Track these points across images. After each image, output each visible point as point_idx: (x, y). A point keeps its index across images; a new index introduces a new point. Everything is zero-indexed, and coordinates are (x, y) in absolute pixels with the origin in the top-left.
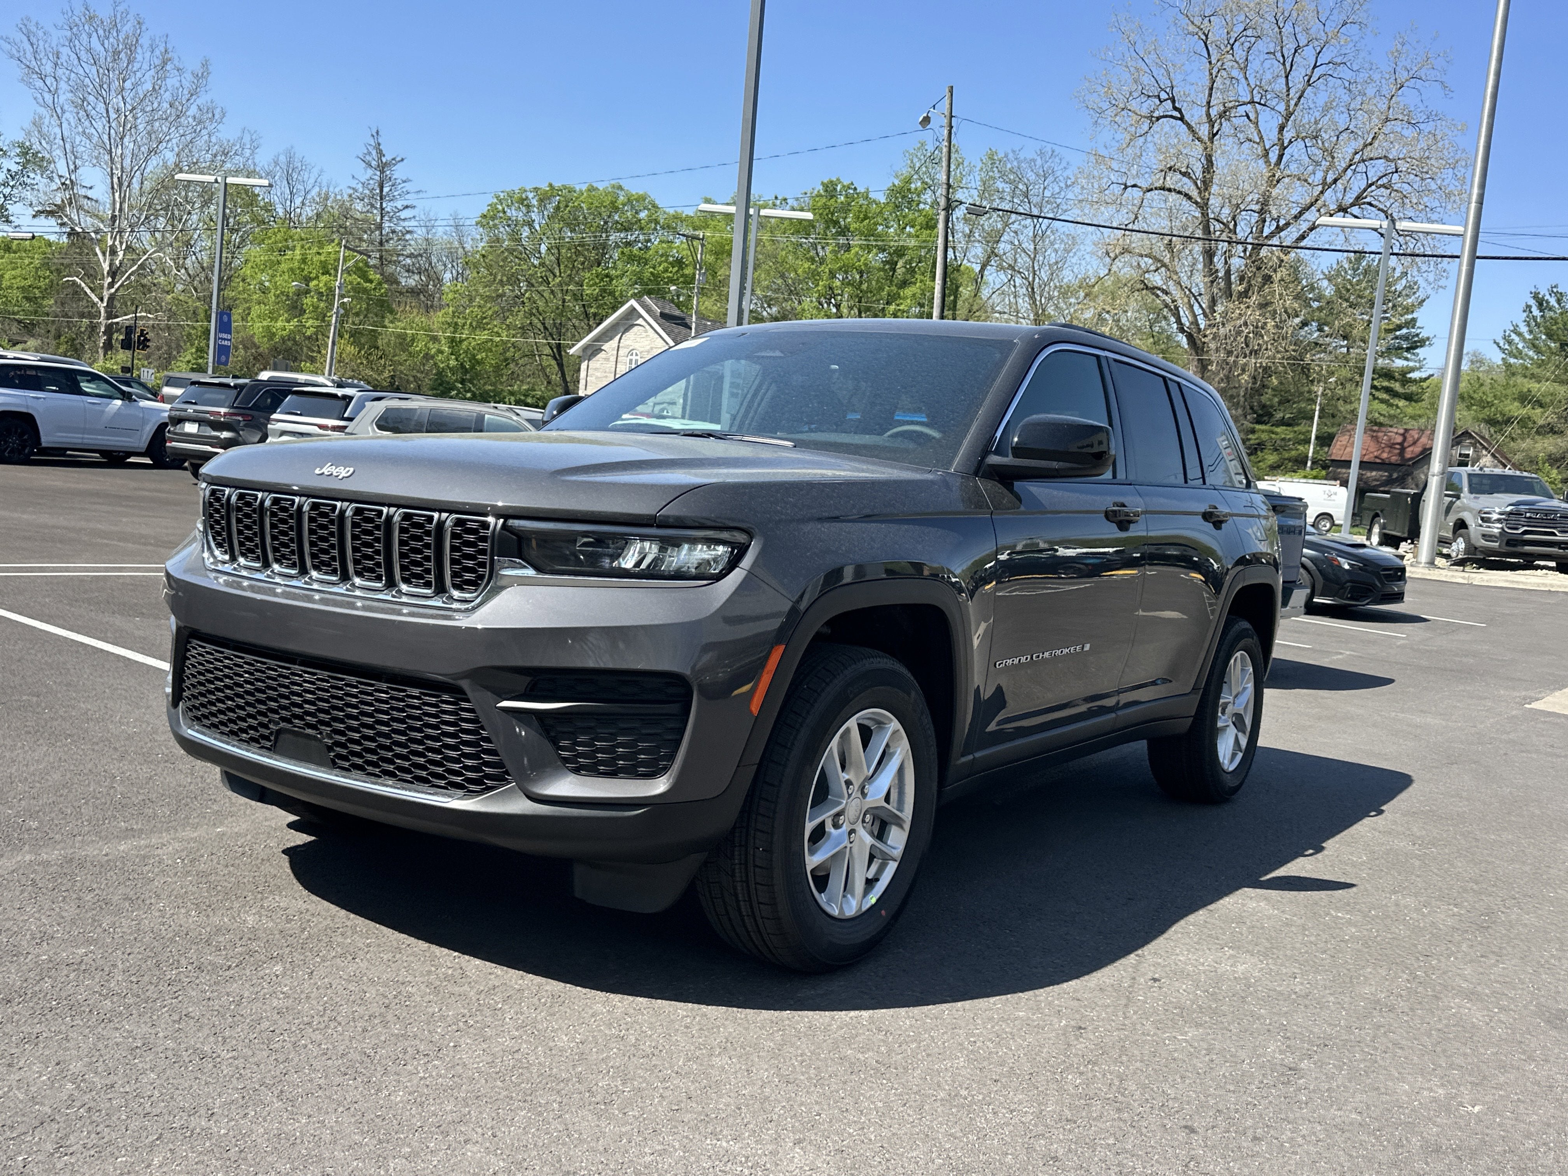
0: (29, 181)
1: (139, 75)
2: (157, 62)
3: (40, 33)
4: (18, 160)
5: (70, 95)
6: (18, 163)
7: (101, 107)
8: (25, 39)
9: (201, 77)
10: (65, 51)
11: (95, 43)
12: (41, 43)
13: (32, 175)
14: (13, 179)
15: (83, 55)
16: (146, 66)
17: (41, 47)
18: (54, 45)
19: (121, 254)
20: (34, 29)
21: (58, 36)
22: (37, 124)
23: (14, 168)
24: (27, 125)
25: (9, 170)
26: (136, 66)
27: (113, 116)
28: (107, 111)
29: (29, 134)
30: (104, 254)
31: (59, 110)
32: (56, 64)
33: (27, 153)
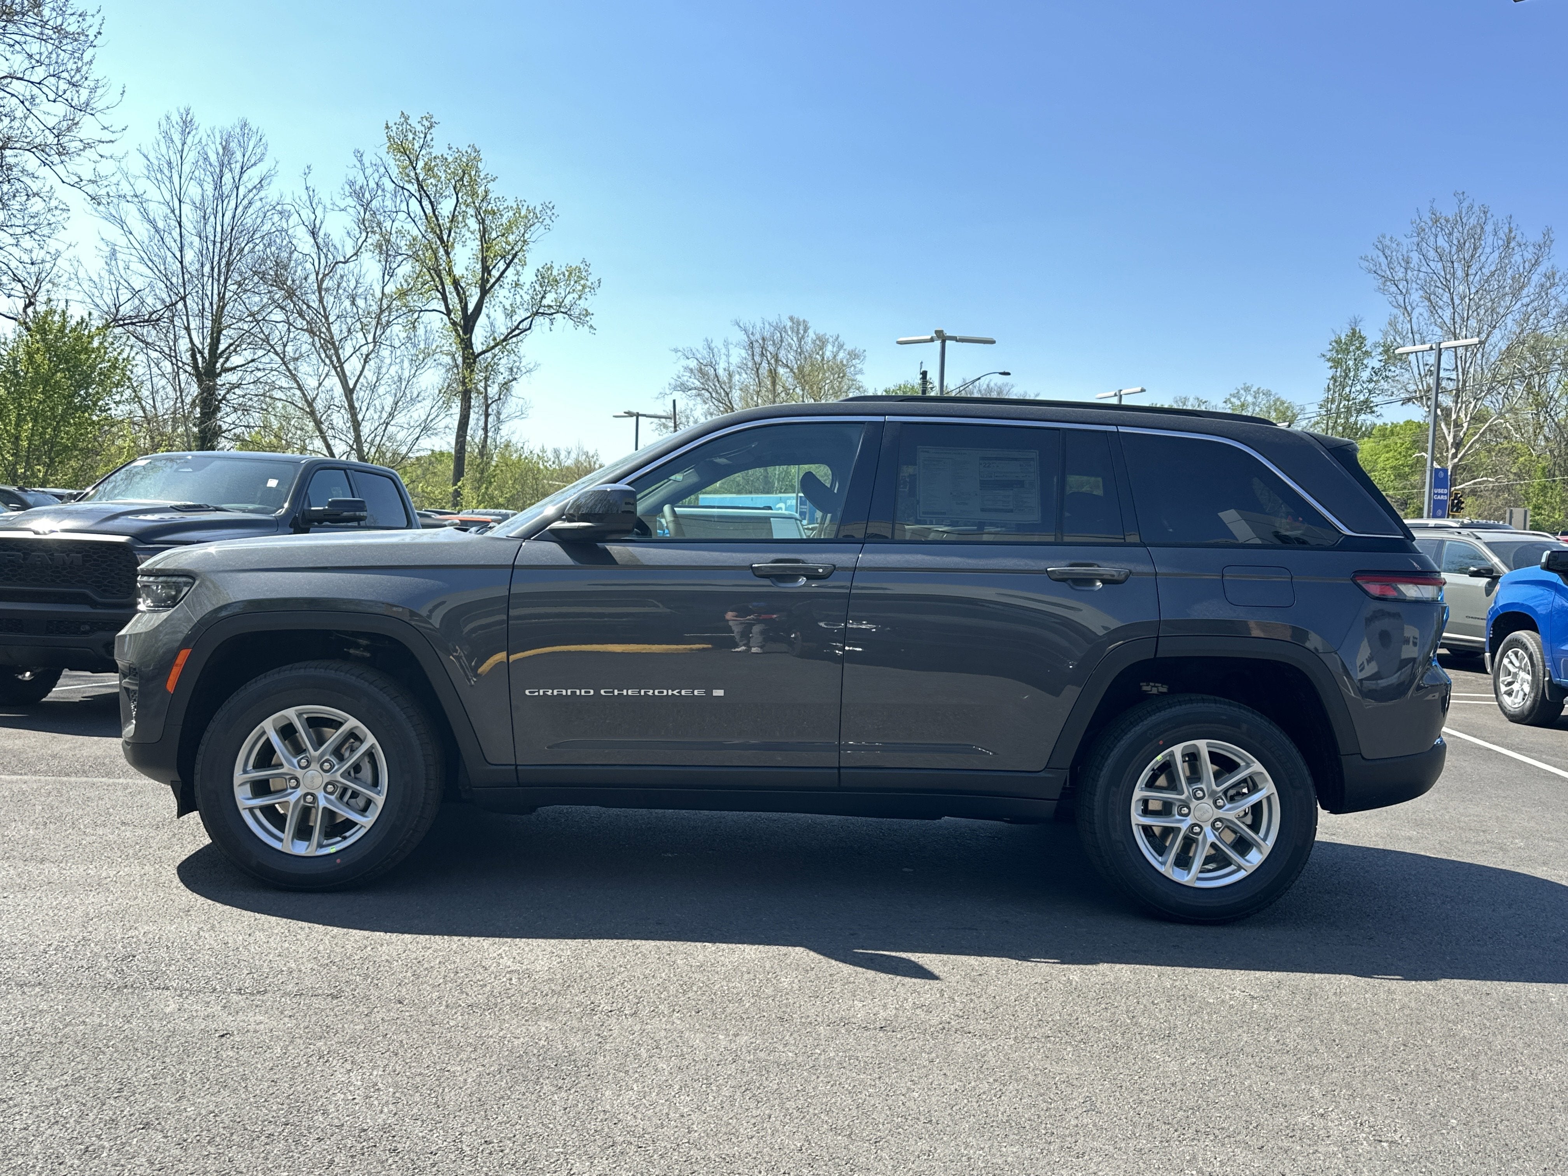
0: (1390, 374)
1: (1483, 258)
2: (1501, 242)
3: (1394, 245)
4: (1380, 358)
5: (1421, 292)
6: (1380, 361)
7: (1446, 297)
8: (1381, 254)
9: (1543, 247)
10: (1415, 257)
11: (1441, 242)
12: (1394, 254)
13: (1393, 369)
14: (1377, 374)
15: (1432, 254)
16: (1488, 250)
17: (1394, 258)
18: (1405, 253)
19: (1465, 425)
20: (1387, 242)
21: (1408, 243)
22: (1393, 324)
23: (1377, 365)
24: (1384, 325)
25: (1373, 368)
26: (1480, 251)
27: (1457, 301)
28: (1452, 299)
29: (1386, 334)
30: (1449, 429)
31: (1409, 308)
32: (1406, 269)
33: (1388, 350)
